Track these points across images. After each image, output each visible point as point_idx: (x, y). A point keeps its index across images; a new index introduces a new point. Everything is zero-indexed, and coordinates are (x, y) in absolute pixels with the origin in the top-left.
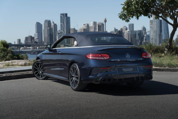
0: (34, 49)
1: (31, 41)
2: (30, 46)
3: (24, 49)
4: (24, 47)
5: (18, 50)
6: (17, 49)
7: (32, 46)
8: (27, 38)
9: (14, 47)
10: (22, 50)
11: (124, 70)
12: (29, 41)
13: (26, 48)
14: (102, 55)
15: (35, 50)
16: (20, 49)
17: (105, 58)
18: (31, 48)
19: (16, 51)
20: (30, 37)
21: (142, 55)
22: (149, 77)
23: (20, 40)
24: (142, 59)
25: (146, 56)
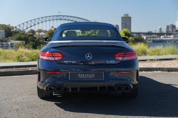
0: (175, 37)
1: (173, 29)
2: (170, 34)
3: (165, 38)
4: (164, 35)
5: (158, 39)
6: (157, 37)
7: (173, 35)
8: (168, 27)
9: (154, 35)
10: (163, 39)
11: (80, 76)
12: (170, 30)
13: (167, 36)
14: (54, 54)
15: (176, 39)
16: (160, 38)
17: (56, 59)
18: (172, 36)
19: (156, 40)
20: (172, 26)
21: (116, 56)
22: (123, 88)
23: (161, 29)
24: (114, 61)
25: (124, 57)
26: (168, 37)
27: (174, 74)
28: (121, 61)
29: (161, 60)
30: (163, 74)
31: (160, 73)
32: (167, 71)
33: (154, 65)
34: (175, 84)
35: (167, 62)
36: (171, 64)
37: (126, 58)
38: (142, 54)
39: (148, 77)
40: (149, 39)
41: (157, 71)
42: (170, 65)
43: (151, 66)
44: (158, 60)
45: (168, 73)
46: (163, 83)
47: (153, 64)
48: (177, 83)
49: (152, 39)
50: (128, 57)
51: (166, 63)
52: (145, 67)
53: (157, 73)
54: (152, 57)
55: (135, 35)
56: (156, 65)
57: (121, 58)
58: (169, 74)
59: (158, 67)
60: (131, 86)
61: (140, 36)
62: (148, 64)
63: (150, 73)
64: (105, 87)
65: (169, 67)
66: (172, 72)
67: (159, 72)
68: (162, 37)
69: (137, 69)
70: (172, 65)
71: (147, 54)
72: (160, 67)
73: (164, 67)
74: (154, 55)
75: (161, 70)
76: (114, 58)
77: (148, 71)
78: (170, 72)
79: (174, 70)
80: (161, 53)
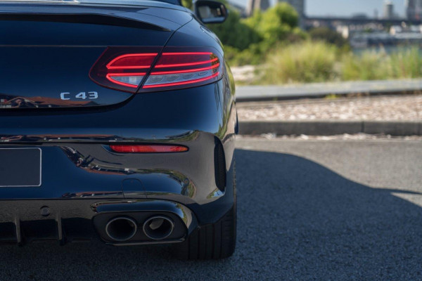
2: (418, 23)
3: (402, 32)
4: (401, 26)
8: (411, 2)
12: (419, 10)
13: (408, 28)
16: (389, 32)
21: (109, 67)
22: (140, 225)
23: (391, 7)
24: (96, 95)
25: (148, 73)
26: (411, 31)
27: (411, 145)
28: (135, 94)
29: (374, 94)
30: (372, 144)
31: (360, 144)
32: (387, 134)
33: (347, 113)
34: (410, 189)
35: (394, 101)
36: (405, 107)
37: (157, 81)
38: (317, 76)
39: (313, 158)
40: (357, 36)
41: (351, 133)
42: (403, 112)
43: (334, 115)
44: (364, 95)
45: (390, 144)
46: (366, 183)
47: (343, 108)
48: (419, 182)
49: (366, 36)
50: (170, 75)
51: (387, 106)
52: (313, 118)
53: (351, 143)
54: (347, 87)
55: (316, 24)
56: (353, 111)
57: (134, 80)
58: (393, 145)
59: (357, 119)
60: (182, 216)
61: (332, 29)
62: (325, 107)
63: (323, 143)
64: (53, 222)
65: (397, 117)
66: (407, 139)
67: (361, 137)
68: (394, 31)
69: (215, 130)
70: (408, 112)
71: (332, 77)
72: (365, 118)
73: (379, 119)
74: (355, 78)
75: (366, 129)
76: (96, 76)
77: (321, 134)
78: (398, 140)
79: (415, 130)
80: (379, 72)
